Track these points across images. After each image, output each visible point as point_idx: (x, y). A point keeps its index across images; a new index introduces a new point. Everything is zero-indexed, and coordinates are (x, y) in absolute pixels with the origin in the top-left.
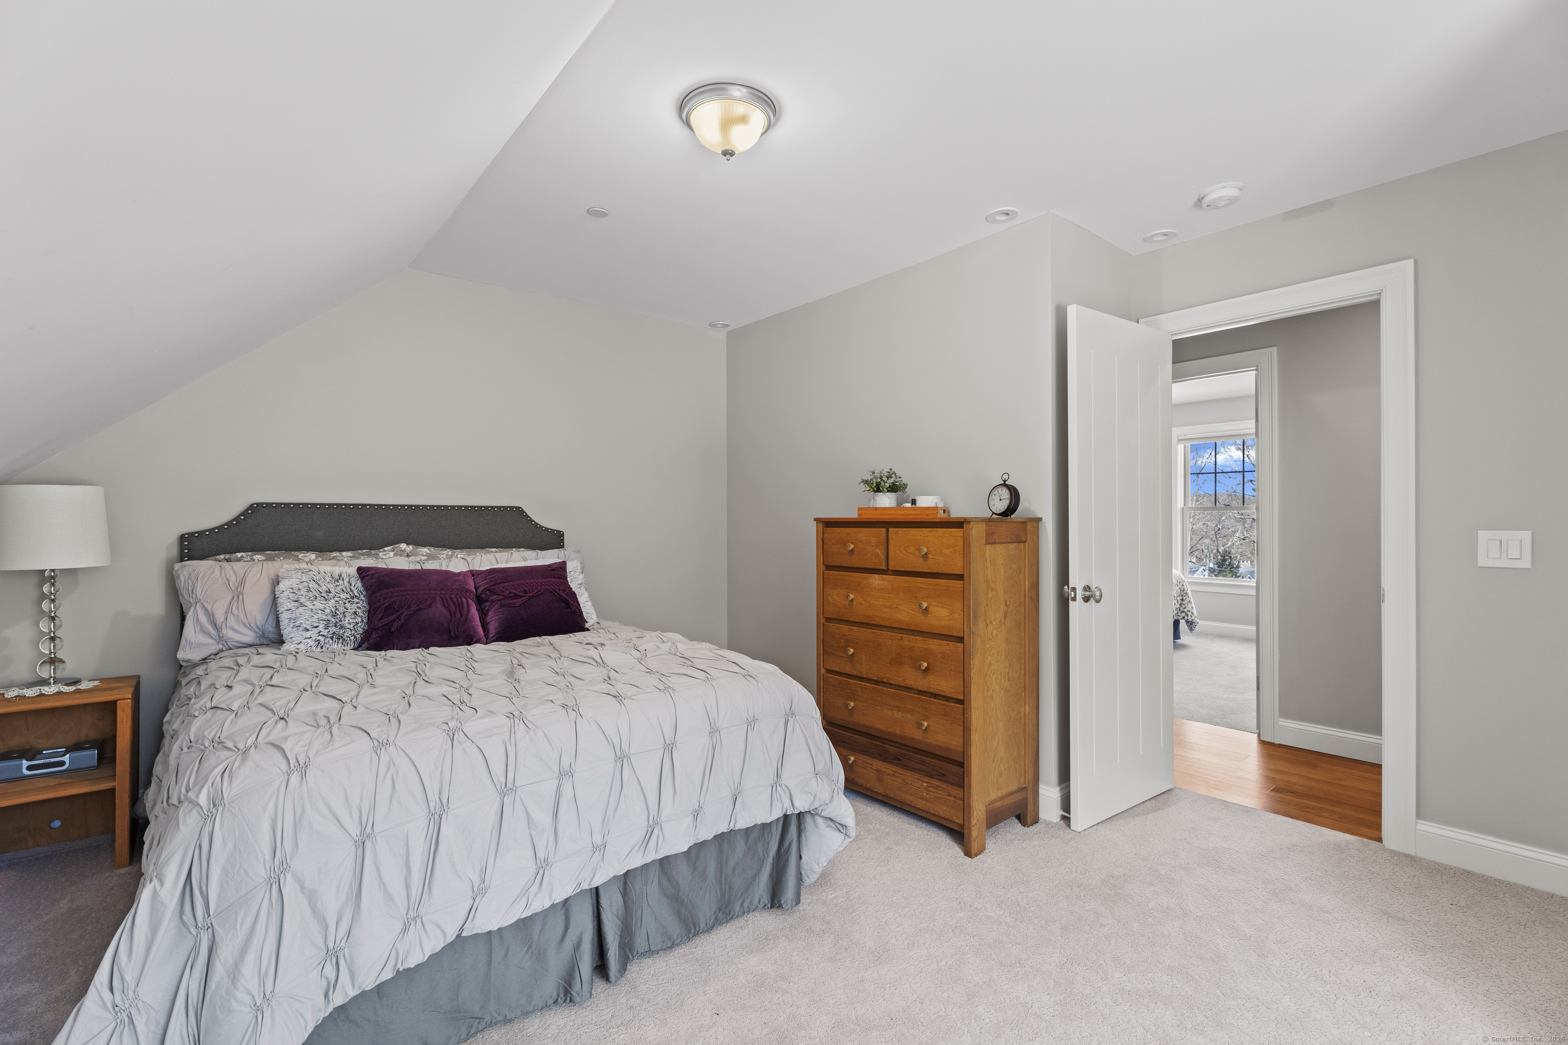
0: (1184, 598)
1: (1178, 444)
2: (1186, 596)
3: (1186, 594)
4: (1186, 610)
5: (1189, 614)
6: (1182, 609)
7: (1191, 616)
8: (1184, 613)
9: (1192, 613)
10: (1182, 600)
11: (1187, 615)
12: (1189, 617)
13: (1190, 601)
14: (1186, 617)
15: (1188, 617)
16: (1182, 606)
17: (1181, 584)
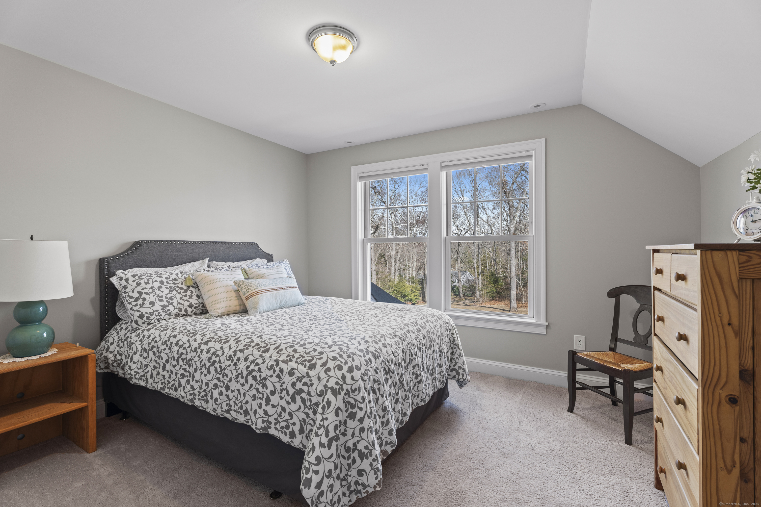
0: (455, 351)
1: (441, 171)
2: (457, 347)
3: (457, 345)
4: (456, 367)
5: (461, 371)
6: (452, 367)
7: (463, 375)
8: (455, 372)
9: (464, 371)
10: (452, 353)
11: (458, 373)
12: (461, 377)
13: (460, 353)
14: (457, 376)
15: (459, 376)
16: (453, 361)
17: (451, 333)
